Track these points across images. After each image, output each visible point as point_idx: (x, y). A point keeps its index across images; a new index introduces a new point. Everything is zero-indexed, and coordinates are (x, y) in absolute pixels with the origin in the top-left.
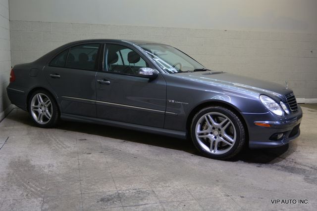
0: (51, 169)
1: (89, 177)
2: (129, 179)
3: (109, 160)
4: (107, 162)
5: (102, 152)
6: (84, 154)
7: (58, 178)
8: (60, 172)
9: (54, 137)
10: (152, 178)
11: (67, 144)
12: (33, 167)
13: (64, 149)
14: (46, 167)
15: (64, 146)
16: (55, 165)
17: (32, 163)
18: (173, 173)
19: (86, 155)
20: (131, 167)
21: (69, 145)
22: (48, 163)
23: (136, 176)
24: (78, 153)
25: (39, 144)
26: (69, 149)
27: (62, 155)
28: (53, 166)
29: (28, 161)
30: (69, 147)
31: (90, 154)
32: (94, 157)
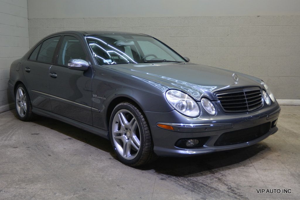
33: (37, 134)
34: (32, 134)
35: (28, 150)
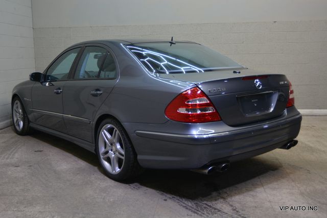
6: (13, 166)
19: (10, 168)
33: (41, 151)
34: (35, 151)
35: (29, 169)
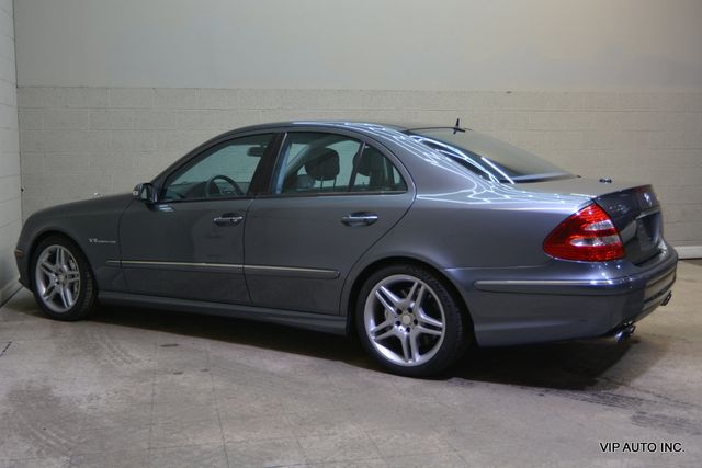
0: (93, 403)
1: (170, 418)
2: (252, 420)
3: (219, 385)
4: (214, 390)
5: (206, 370)
6: (169, 373)
7: (106, 420)
8: (113, 410)
9: (108, 341)
10: (303, 419)
11: (135, 354)
12: (57, 400)
13: (125, 366)
14: (84, 400)
15: (128, 358)
16: (104, 396)
17: (56, 393)
18: (350, 409)
19: (170, 377)
20: (264, 398)
21: (138, 357)
22: (88, 393)
23: (269, 416)
24: (154, 372)
25: (74, 355)
26: (136, 365)
27: (120, 377)
28: (99, 398)
29: (47, 390)
30: (138, 361)
31: (180, 373)
32: (188, 380)
34: (163, 346)
